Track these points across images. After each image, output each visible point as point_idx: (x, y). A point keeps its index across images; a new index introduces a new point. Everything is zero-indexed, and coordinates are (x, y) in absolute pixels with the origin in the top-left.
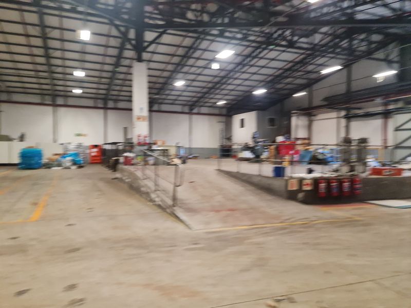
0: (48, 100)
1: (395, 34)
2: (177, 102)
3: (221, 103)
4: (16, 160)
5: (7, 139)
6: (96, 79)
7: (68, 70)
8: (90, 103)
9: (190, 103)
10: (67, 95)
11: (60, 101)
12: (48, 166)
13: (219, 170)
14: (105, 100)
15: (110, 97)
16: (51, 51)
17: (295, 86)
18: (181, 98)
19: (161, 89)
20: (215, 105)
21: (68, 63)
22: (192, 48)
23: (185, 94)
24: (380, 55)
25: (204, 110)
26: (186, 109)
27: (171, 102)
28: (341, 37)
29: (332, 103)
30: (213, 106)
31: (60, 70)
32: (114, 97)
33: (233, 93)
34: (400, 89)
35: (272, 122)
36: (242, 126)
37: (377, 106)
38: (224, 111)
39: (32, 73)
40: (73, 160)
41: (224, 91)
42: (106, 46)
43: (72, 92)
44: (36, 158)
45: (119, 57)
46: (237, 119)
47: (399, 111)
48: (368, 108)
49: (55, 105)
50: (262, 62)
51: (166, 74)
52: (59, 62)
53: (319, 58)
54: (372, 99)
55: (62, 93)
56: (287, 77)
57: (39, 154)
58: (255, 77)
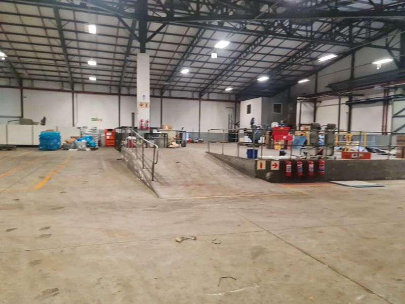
0: (67, 87)
1: (396, 22)
2: (186, 88)
3: (229, 89)
4: (37, 142)
5: (31, 123)
6: (110, 68)
7: (83, 59)
8: (105, 89)
9: (199, 89)
10: (84, 82)
11: (77, 88)
12: (65, 148)
13: (208, 153)
14: (119, 87)
15: (123, 84)
16: (67, 42)
17: (301, 73)
18: (189, 85)
19: (170, 76)
20: (223, 92)
21: (83, 53)
22: (196, 38)
23: (194, 80)
24: (381, 42)
25: (212, 96)
26: (196, 96)
27: (181, 88)
28: (342, 25)
29: (335, 90)
30: (222, 92)
31: (76, 59)
32: (127, 84)
33: (240, 79)
34: (400, 76)
35: (277, 108)
36: (249, 112)
37: (378, 92)
38: (233, 98)
39: (52, 62)
40: (88, 143)
41: (230, 78)
42: (117, 37)
43: (89, 79)
44: (55, 141)
45: (129, 46)
46: (244, 105)
47: (397, 97)
48: (369, 94)
49: (73, 92)
50: (266, 50)
51: (173, 62)
52: (75, 52)
53: (322, 45)
54: (373, 86)
55: (79, 80)
56: (292, 64)
57: (58, 137)
58: (260, 64)
